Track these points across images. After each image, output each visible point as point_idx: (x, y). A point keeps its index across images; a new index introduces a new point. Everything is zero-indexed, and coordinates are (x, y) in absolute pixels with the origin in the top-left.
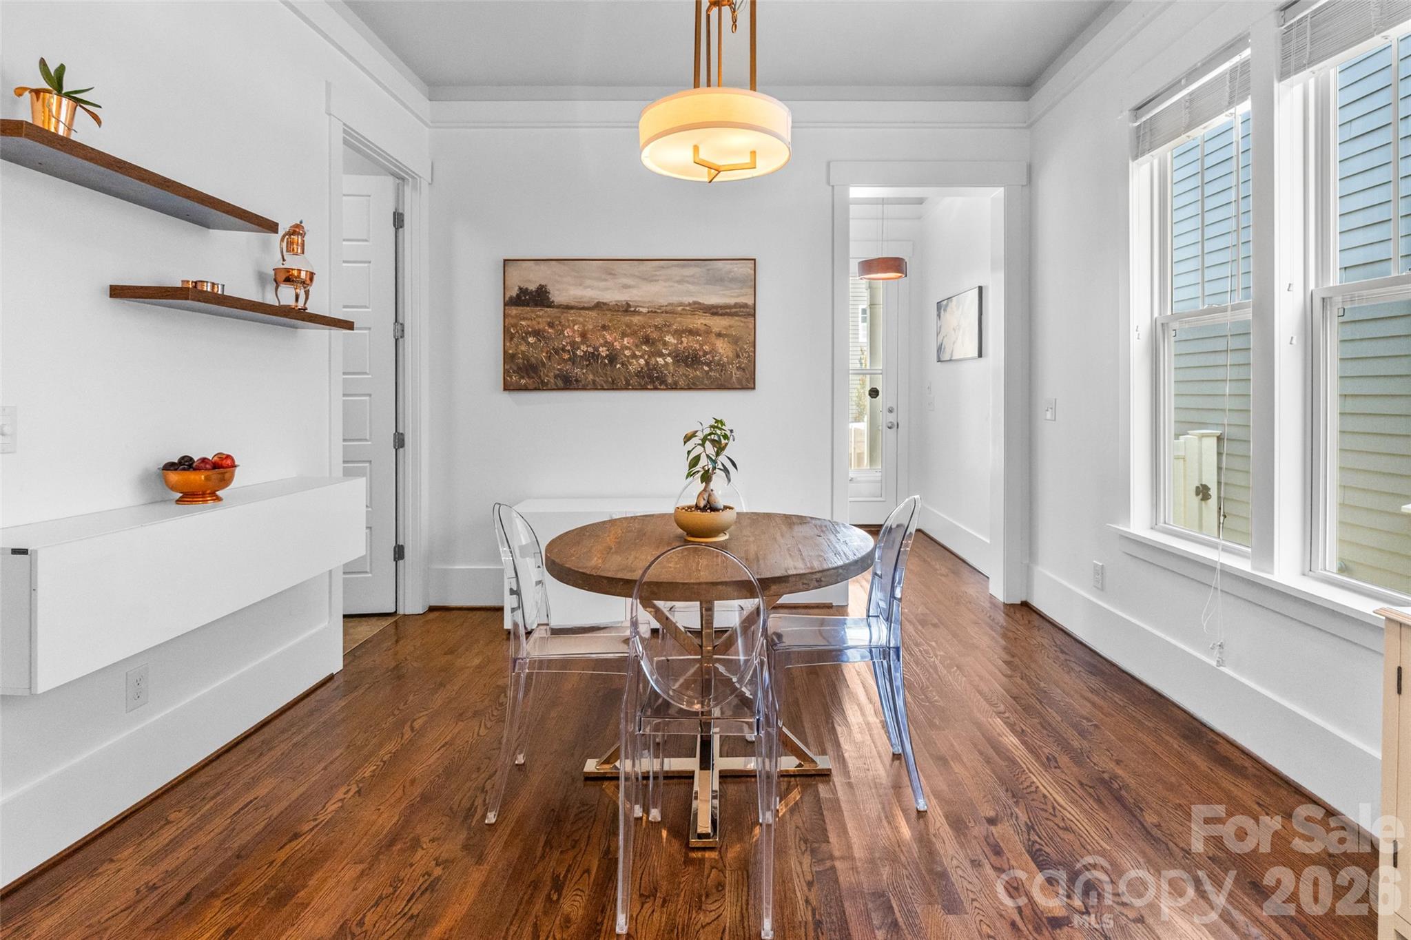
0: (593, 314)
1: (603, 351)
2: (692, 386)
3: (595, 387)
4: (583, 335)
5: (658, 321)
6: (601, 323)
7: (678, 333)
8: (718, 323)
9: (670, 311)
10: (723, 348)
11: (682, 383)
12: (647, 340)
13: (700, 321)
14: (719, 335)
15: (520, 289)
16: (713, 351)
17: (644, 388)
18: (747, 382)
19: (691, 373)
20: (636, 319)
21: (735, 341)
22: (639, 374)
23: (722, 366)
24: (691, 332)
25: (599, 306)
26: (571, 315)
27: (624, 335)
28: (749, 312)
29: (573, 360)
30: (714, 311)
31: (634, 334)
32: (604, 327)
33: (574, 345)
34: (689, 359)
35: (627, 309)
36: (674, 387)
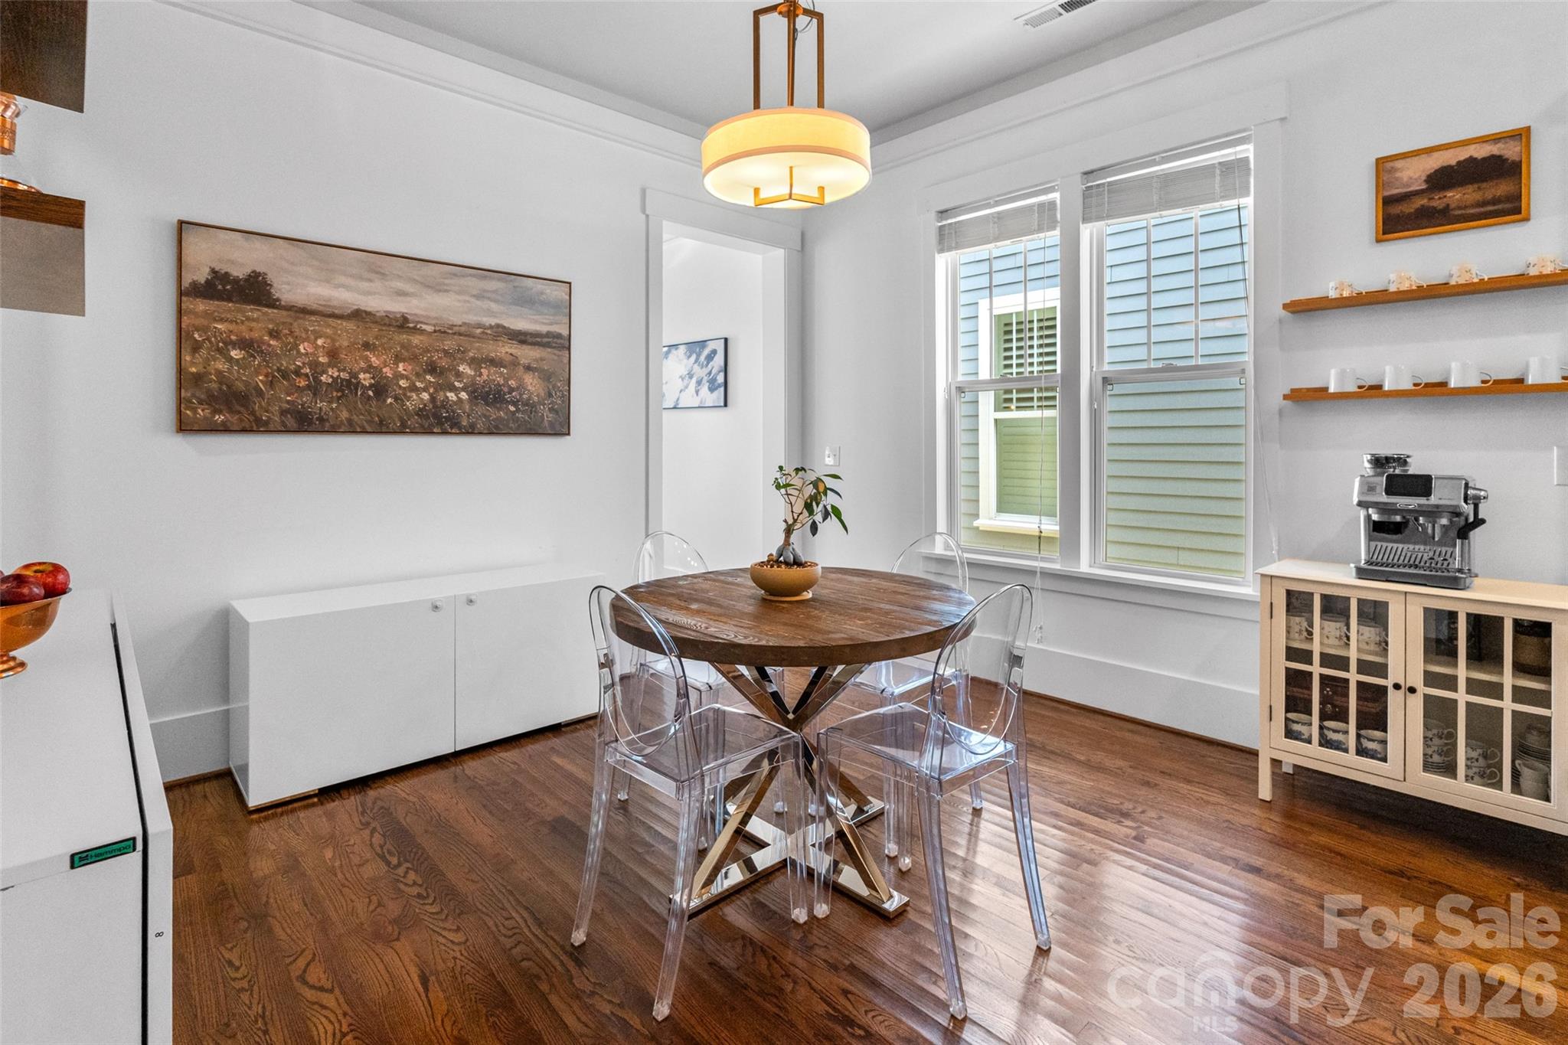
0: (350, 325)
1: (365, 379)
2: (495, 430)
3: (352, 429)
4: (333, 354)
5: (449, 344)
6: (361, 339)
7: (475, 363)
8: (528, 354)
9: (464, 333)
10: (533, 384)
11: (480, 426)
12: (432, 369)
13: (505, 349)
14: (528, 368)
15: (213, 271)
16: (521, 387)
17: (428, 432)
18: (561, 428)
19: (494, 413)
20: (416, 340)
21: (547, 376)
22: (420, 413)
23: (531, 406)
24: (494, 362)
25: (358, 315)
26: (311, 324)
27: (398, 358)
28: (561, 344)
29: (315, 388)
30: (522, 338)
31: (414, 358)
32: (367, 346)
33: (315, 365)
34: (488, 396)
35: (402, 323)
36: (471, 431)
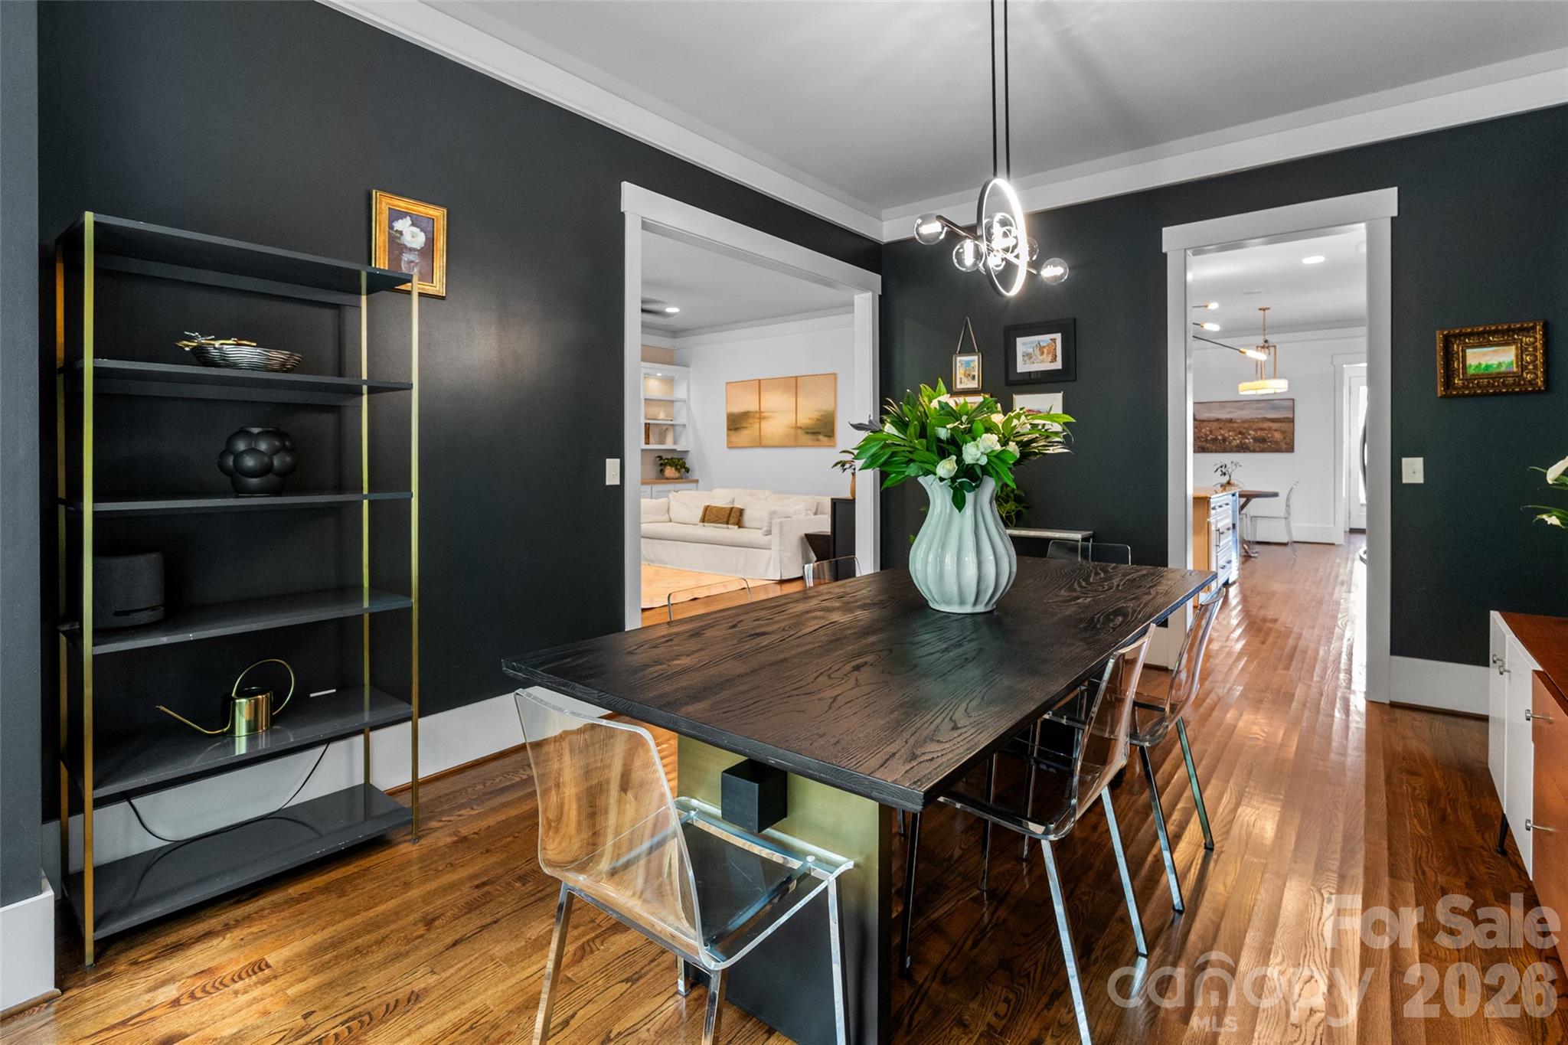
0: (1215, 423)
1: (1220, 437)
2: (1262, 451)
3: (1216, 451)
4: (1211, 432)
5: (1246, 425)
6: (1218, 426)
7: (1255, 430)
8: (1275, 426)
9: (1251, 421)
10: (1278, 436)
11: (1258, 449)
12: (1240, 433)
13: (1266, 425)
14: (1276, 430)
16: (1273, 437)
17: (1239, 452)
18: (1290, 448)
19: (1262, 446)
20: (1235, 425)
21: (1283, 432)
22: (1237, 446)
23: (1277, 443)
24: (1261, 429)
25: (1218, 420)
26: (1205, 424)
27: (1229, 431)
28: (1292, 421)
29: (1206, 441)
30: (1273, 420)
31: (1235, 431)
32: (1220, 428)
33: (1207, 435)
34: (1263, 440)
35: (1231, 421)
36: (1254, 451)
